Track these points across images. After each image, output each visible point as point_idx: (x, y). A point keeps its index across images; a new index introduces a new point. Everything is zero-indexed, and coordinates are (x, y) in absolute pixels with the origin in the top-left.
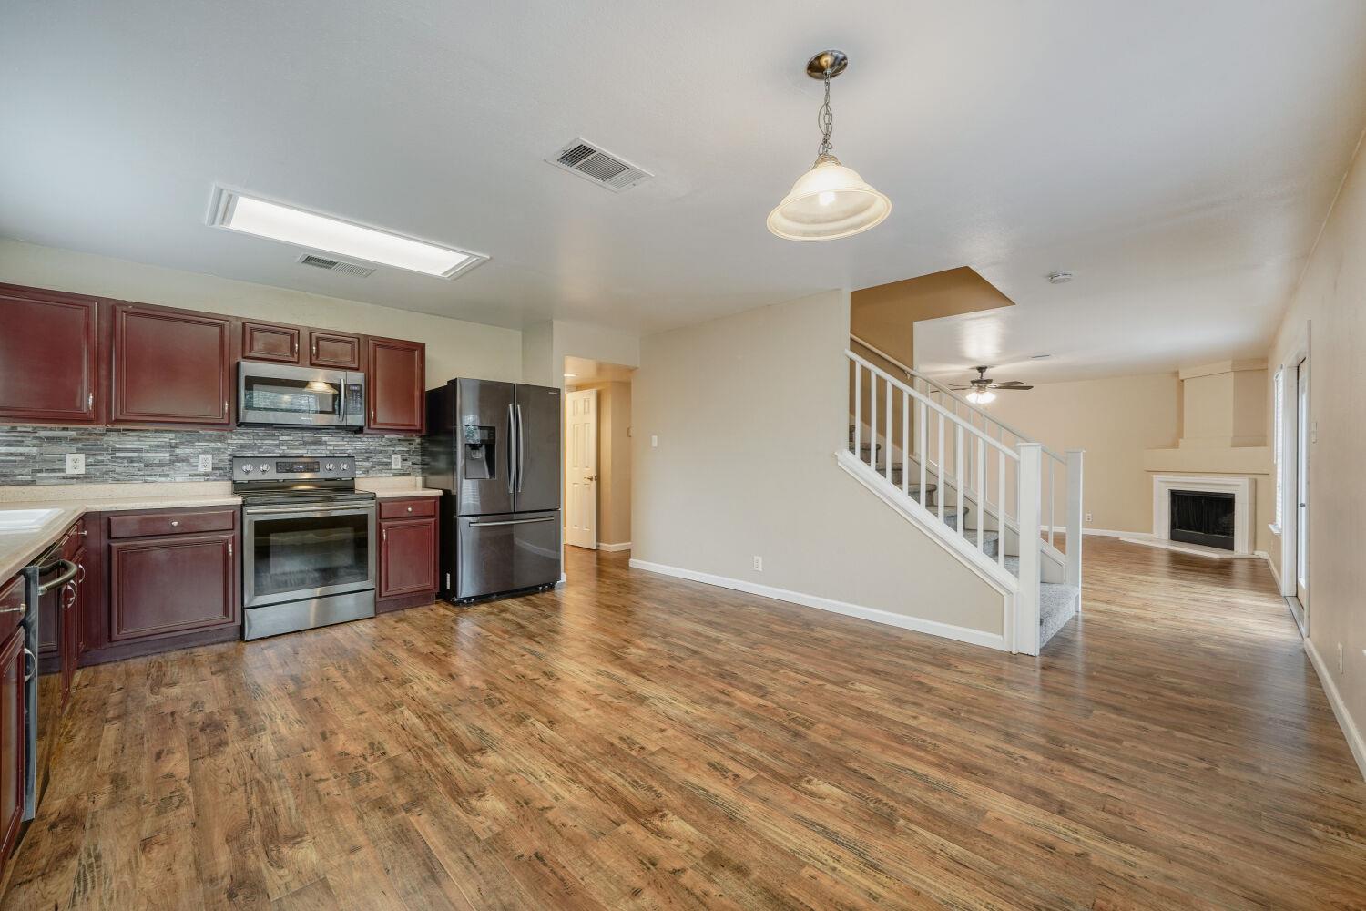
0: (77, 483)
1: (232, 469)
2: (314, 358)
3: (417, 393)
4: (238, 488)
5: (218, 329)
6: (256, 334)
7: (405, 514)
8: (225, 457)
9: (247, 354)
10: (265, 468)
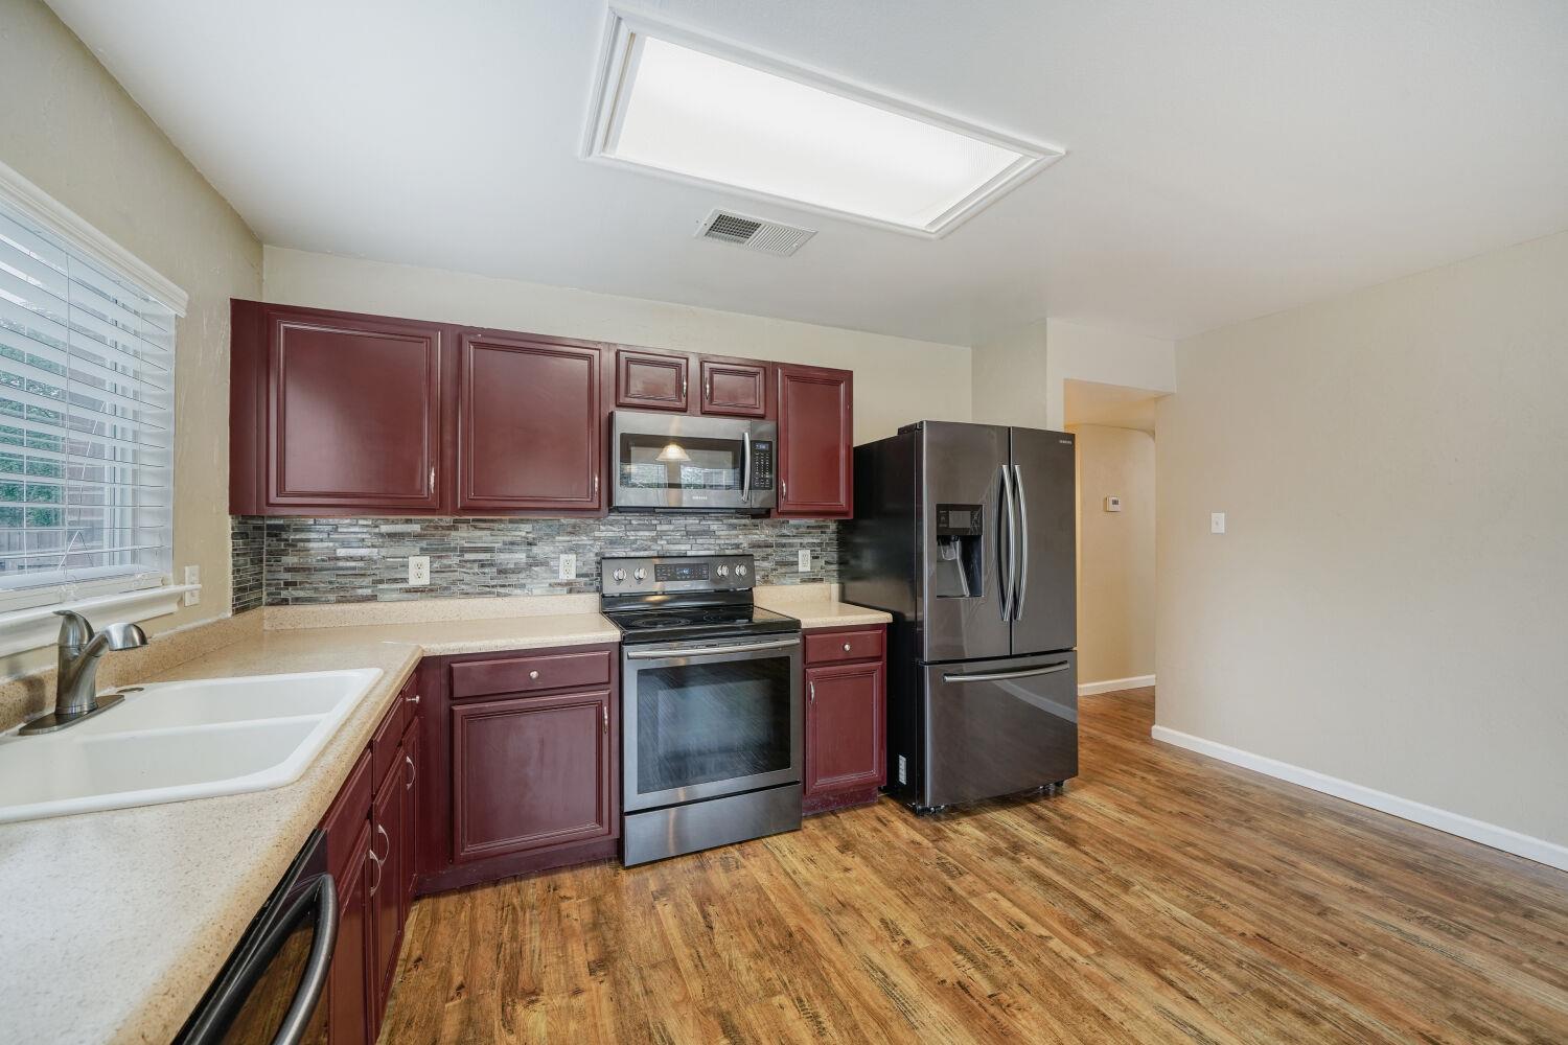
0: (421, 598)
1: (600, 575)
2: (707, 401)
3: (843, 452)
4: (611, 607)
5: (585, 363)
6: (634, 368)
7: (841, 656)
8: (592, 557)
9: (623, 400)
10: (641, 574)
